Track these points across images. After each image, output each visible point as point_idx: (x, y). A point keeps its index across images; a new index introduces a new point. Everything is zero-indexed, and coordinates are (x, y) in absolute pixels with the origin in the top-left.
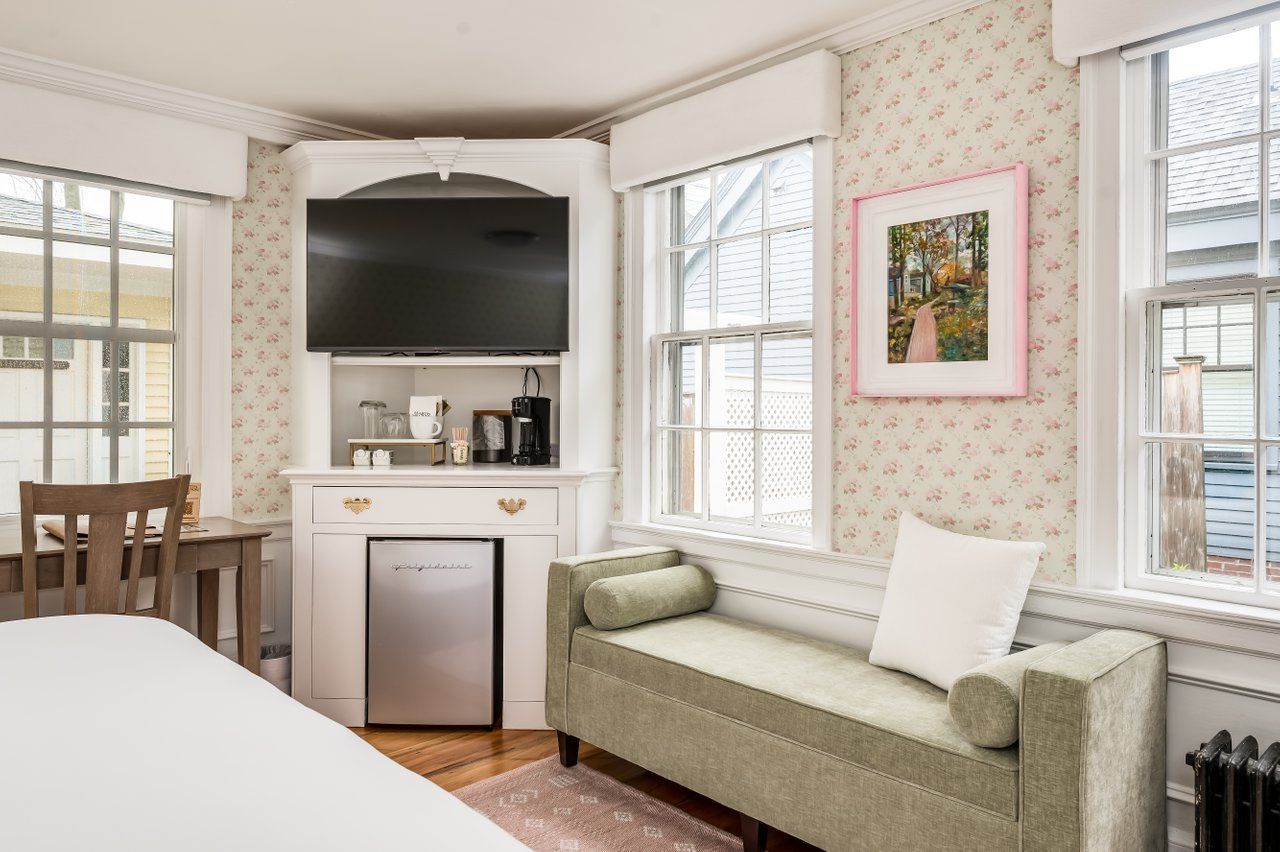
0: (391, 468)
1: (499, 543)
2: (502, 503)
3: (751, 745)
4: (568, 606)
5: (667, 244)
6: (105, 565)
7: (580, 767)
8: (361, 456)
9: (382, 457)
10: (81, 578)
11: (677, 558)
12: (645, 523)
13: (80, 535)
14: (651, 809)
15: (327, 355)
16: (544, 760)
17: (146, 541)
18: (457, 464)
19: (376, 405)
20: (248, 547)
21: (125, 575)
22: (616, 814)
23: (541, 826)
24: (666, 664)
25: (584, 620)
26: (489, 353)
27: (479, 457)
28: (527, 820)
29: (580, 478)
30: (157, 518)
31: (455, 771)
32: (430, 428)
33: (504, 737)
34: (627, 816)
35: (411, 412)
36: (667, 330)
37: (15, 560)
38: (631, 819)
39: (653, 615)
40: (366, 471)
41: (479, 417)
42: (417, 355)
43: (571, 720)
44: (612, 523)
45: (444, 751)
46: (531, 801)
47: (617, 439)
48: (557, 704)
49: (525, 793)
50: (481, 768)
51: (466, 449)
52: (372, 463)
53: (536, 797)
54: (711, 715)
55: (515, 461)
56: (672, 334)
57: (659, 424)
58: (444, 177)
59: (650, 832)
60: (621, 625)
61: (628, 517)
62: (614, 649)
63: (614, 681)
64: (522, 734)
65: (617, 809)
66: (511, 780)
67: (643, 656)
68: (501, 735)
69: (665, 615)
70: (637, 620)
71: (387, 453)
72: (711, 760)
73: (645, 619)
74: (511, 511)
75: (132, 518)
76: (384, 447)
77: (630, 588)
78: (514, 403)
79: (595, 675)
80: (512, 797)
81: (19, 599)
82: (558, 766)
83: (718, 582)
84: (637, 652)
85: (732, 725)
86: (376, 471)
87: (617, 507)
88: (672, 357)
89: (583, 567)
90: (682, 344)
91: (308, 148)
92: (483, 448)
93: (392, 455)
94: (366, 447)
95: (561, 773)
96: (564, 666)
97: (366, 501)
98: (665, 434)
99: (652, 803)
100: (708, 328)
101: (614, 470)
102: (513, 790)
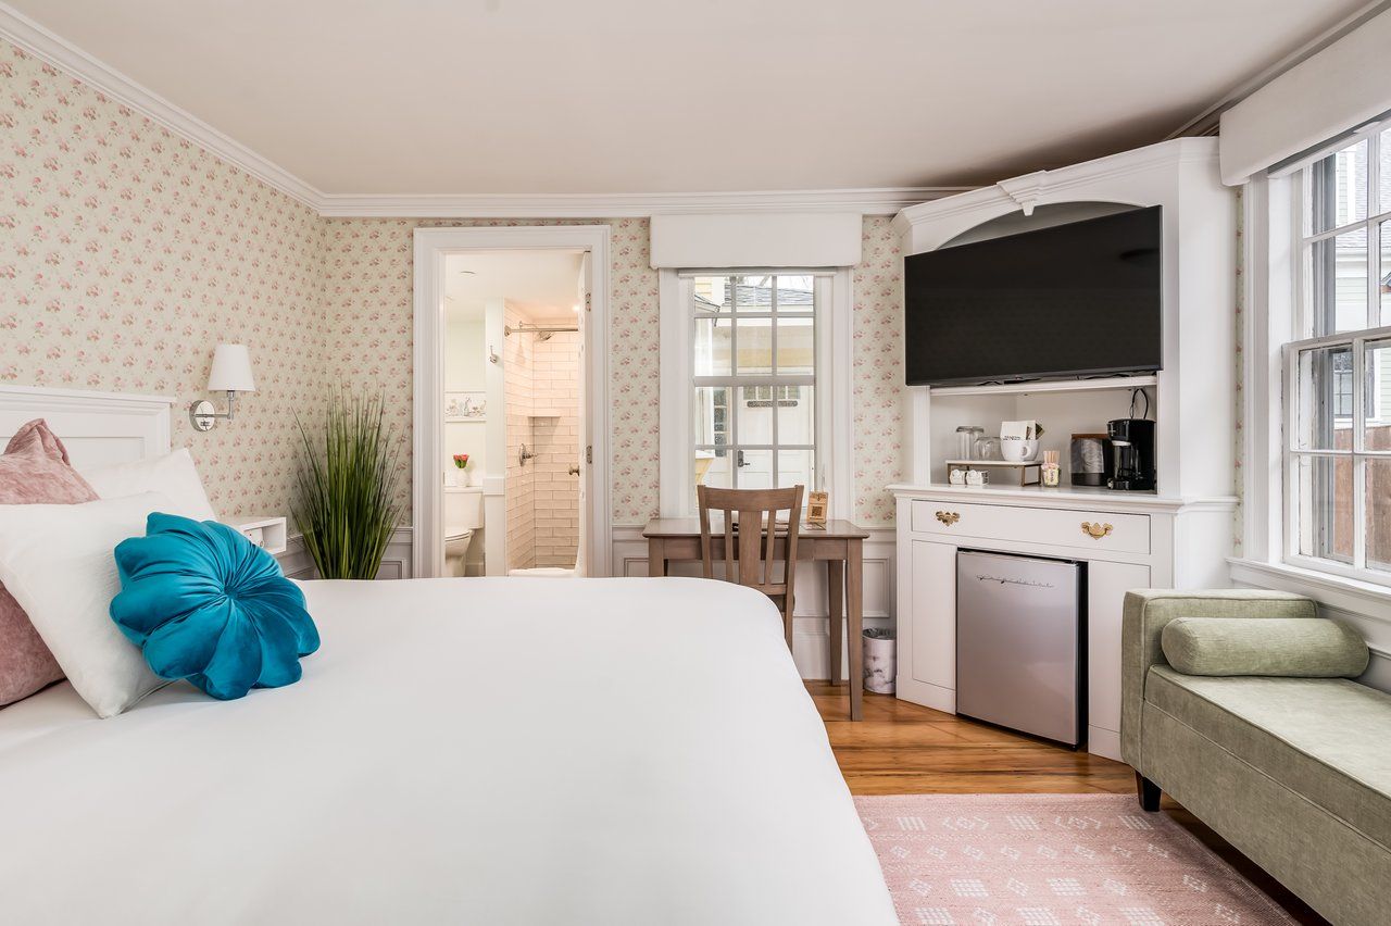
0: (986, 488)
1: (1083, 567)
2: (1086, 527)
3: (1360, 856)
4: (1143, 640)
5: (1308, 232)
6: (750, 547)
7: (1161, 814)
8: (957, 475)
9: (976, 477)
10: (736, 557)
11: (1316, 609)
12: (1274, 562)
13: (734, 525)
14: (1235, 888)
15: (926, 387)
16: (1121, 796)
17: (776, 533)
18: (1049, 486)
19: (972, 431)
20: (852, 545)
21: (763, 557)
22: (1186, 877)
23: (1090, 857)
24: (1248, 726)
25: (1161, 659)
26: (1078, 377)
27: (1079, 480)
28: (1078, 847)
29: (1178, 506)
30: (783, 515)
31: (1023, 778)
32: (1020, 451)
33: (1090, 761)
34: (1200, 884)
35: (1002, 437)
36: (1308, 335)
37: (698, 537)
38: (1204, 889)
39: (1253, 669)
40: (961, 489)
41: (1077, 440)
42: (1007, 383)
43: (1146, 762)
44: (1232, 559)
45: (1021, 756)
46: (1090, 829)
47: (1237, 465)
48: (1132, 741)
49: (1087, 820)
50: (1048, 783)
51: (1056, 471)
52: (966, 483)
53: (1097, 828)
54: (1304, 800)
55: (1110, 485)
56: (1316, 340)
57: (1294, 447)
58: (1028, 212)
59: (1223, 912)
60: (1207, 672)
61: (1250, 554)
62: (1190, 697)
63: (1189, 731)
64: (1106, 762)
65: (1191, 873)
66: (1076, 803)
67: (1221, 712)
68: (1087, 758)
69: (1275, 671)
70: (1231, 670)
71: (980, 473)
72: (1304, 856)
73: (1244, 671)
74: (1096, 536)
75: (765, 515)
76: (978, 467)
77: (1221, 633)
78: (1109, 426)
79: (1170, 722)
80: (1071, 819)
81: (699, 565)
82: (1137, 806)
83: (1373, 646)
84: (1215, 705)
85: (1332, 822)
86: (969, 490)
87: (1237, 542)
88: (1317, 368)
89: (1163, 601)
90: (1331, 352)
91: (911, 213)
92: (1081, 472)
93: (985, 475)
94: (960, 467)
95: (1137, 815)
96: (1138, 702)
97: (956, 516)
98: (1307, 461)
99: (1239, 883)
100: (1363, 327)
101: (1234, 499)
102: (1075, 813)
